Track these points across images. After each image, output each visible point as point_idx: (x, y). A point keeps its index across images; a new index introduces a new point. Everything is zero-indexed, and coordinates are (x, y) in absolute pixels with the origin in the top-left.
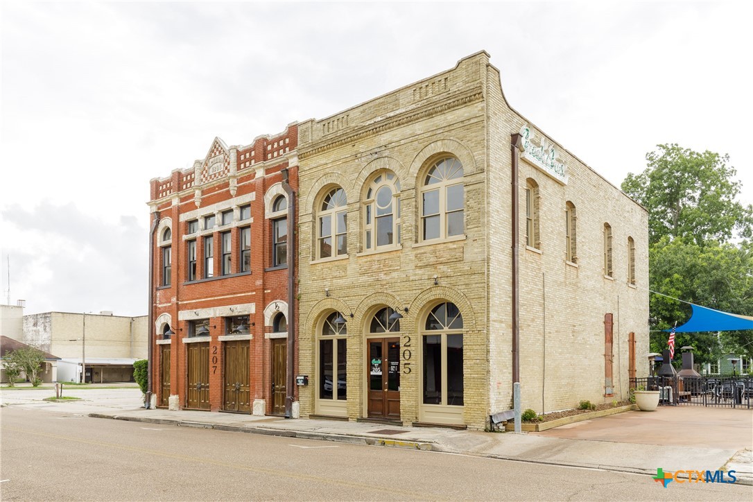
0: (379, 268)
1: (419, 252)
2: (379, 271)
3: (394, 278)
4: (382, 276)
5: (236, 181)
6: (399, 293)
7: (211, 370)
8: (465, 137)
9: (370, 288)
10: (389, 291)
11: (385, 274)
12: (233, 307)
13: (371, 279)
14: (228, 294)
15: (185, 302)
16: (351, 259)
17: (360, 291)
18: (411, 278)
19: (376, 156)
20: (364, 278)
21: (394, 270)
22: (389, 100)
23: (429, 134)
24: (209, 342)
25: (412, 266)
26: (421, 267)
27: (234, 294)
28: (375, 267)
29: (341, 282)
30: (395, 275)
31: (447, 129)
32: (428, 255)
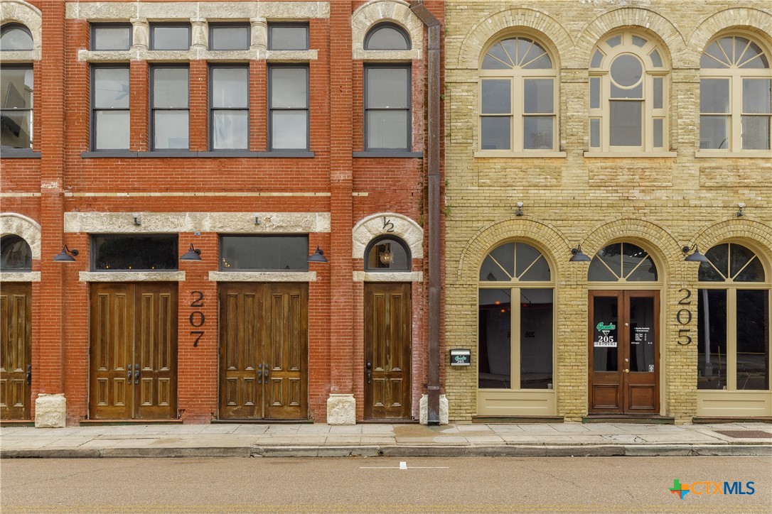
0: (632, 181)
1: (706, 165)
2: (631, 185)
3: (659, 199)
4: (636, 193)
6: (670, 223)
7: (185, 339)
9: (611, 210)
10: (652, 218)
11: (643, 191)
13: (614, 197)
14: (241, 190)
15: (88, 194)
16: (570, 159)
17: (589, 213)
18: (692, 203)
20: (601, 193)
21: (661, 188)
24: (176, 283)
25: (694, 184)
26: (710, 188)
27: (260, 190)
28: (623, 178)
29: (548, 194)
30: (662, 194)
32: (725, 172)
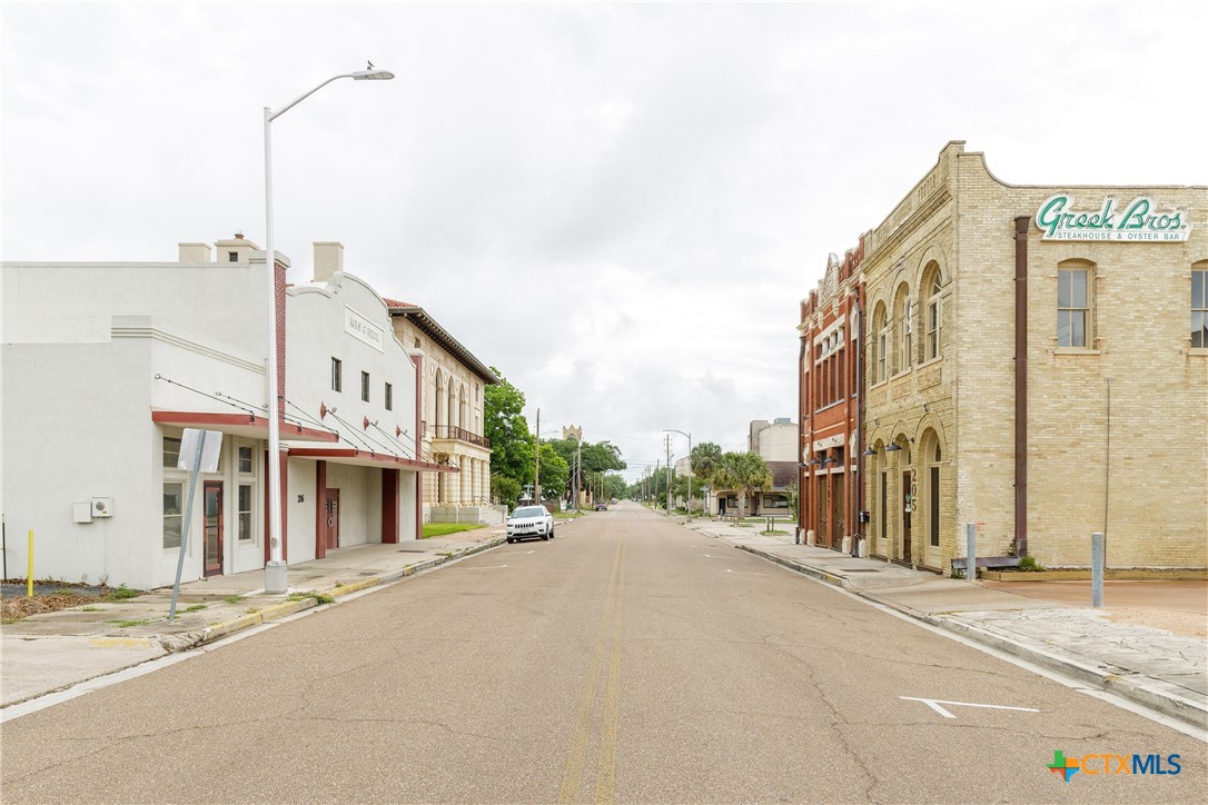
0: (902, 393)
1: (920, 374)
2: (902, 396)
3: (908, 404)
4: (902, 402)
5: (838, 300)
6: (910, 421)
7: (827, 504)
8: (943, 242)
9: (897, 416)
10: (905, 419)
11: (904, 400)
12: (836, 437)
13: (897, 406)
14: (834, 424)
15: (816, 433)
16: (889, 383)
17: (892, 420)
18: (916, 404)
19: (900, 268)
20: (895, 405)
21: (908, 396)
22: (907, 202)
23: (925, 240)
24: (826, 475)
25: (916, 390)
26: (920, 392)
27: (837, 422)
28: (899, 392)
29: (884, 409)
30: (908, 400)
31: (934, 234)
32: (924, 378)
